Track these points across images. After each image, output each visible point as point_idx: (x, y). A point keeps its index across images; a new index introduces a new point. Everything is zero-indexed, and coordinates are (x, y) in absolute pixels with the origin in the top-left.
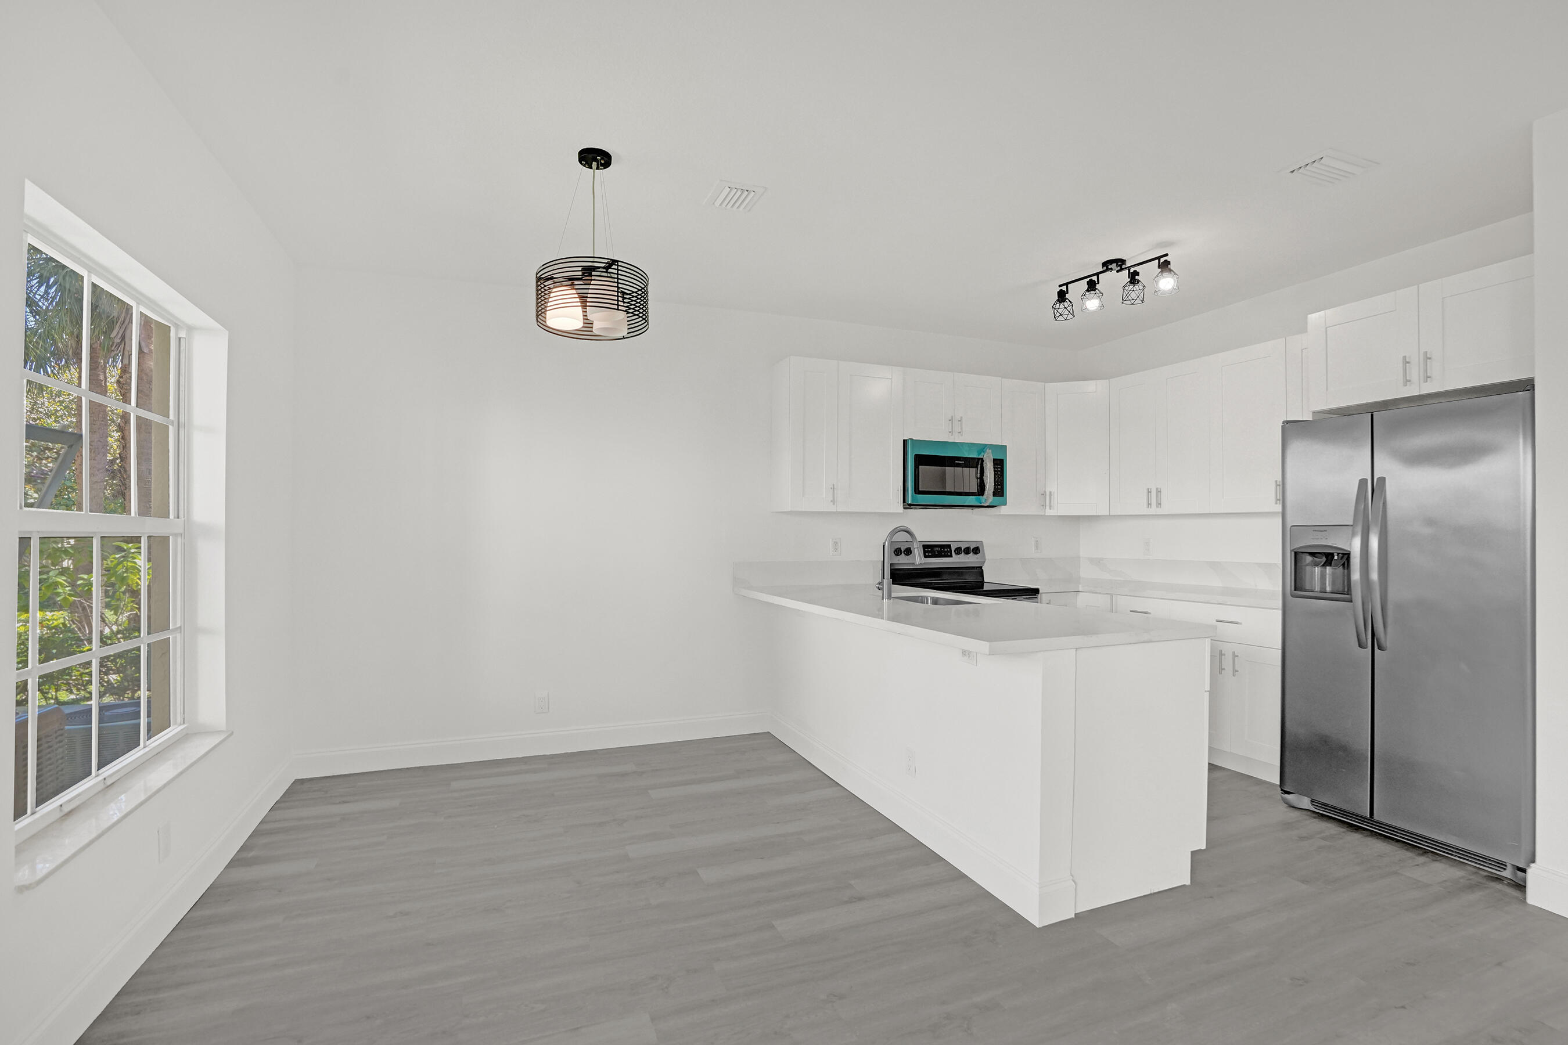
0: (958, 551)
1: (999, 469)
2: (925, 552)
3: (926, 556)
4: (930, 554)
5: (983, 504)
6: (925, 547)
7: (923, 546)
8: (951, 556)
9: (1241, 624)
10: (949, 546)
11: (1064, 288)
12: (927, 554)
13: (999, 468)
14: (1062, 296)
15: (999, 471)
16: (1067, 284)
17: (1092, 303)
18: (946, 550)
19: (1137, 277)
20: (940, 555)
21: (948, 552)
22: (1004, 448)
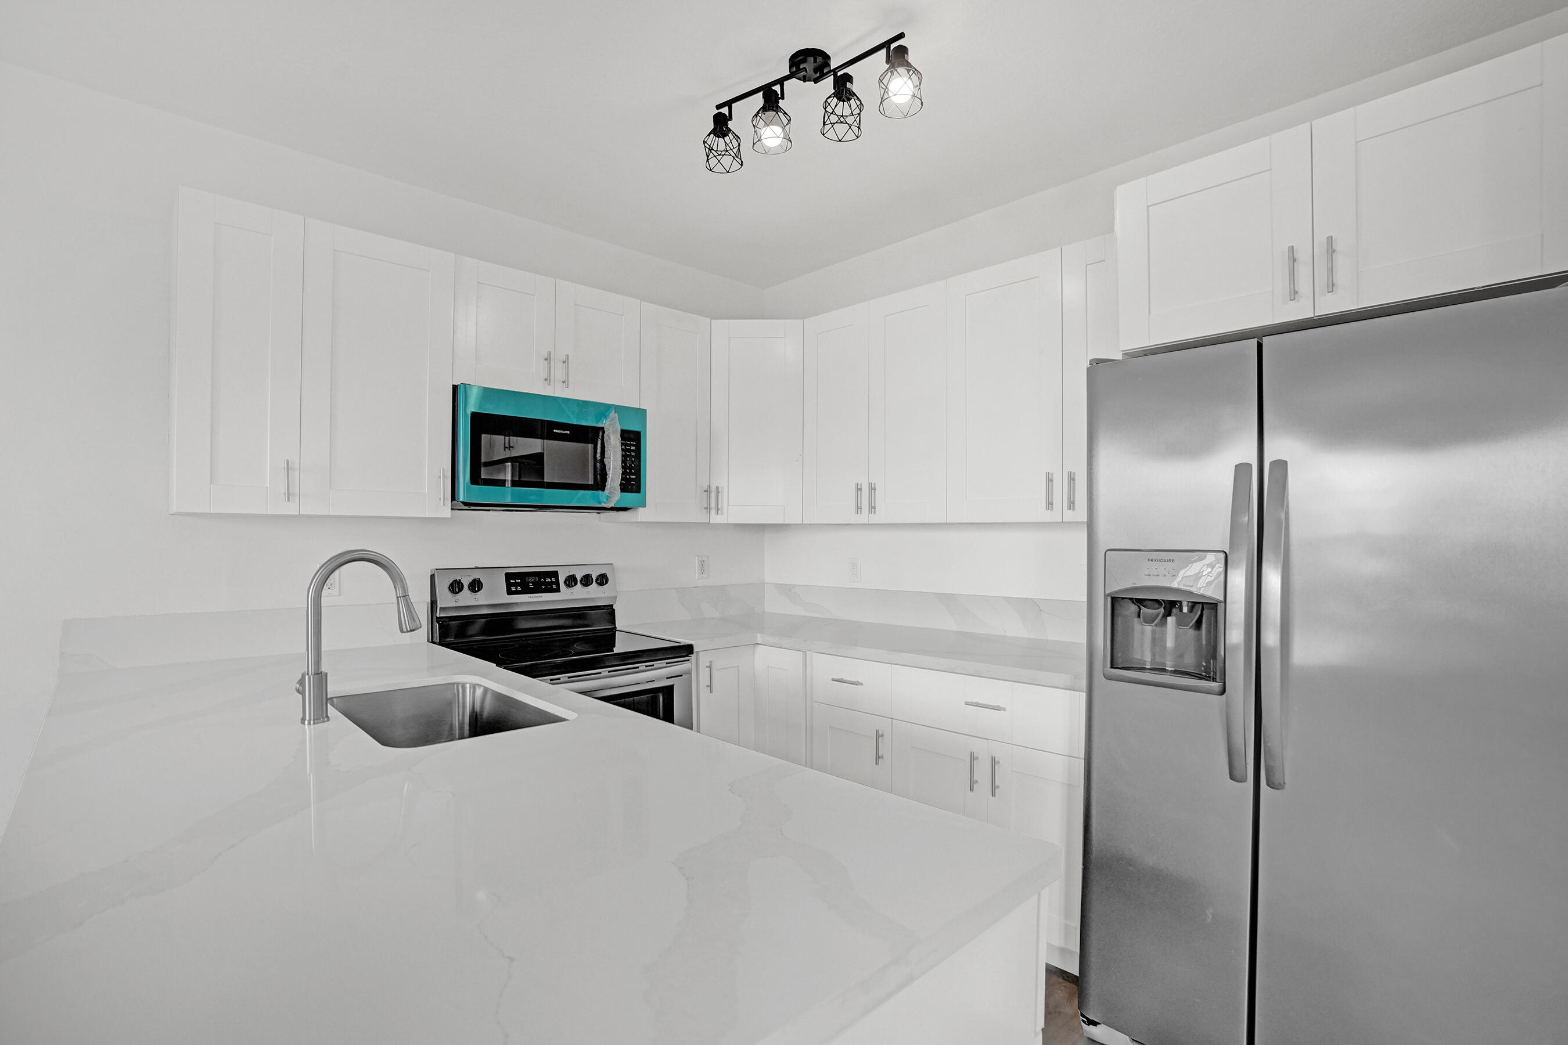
0: (571, 581)
1: (633, 448)
2: (509, 585)
3: (510, 592)
4: (519, 588)
5: (603, 505)
6: (509, 576)
7: (507, 575)
8: (558, 590)
9: (1004, 709)
10: (555, 574)
11: (725, 110)
12: (513, 589)
13: (633, 445)
14: (721, 125)
15: (633, 451)
16: (729, 104)
17: (772, 135)
18: (548, 580)
19: (848, 85)
20: (537, 590)
21: (552, 583)
22: (642, 413)
